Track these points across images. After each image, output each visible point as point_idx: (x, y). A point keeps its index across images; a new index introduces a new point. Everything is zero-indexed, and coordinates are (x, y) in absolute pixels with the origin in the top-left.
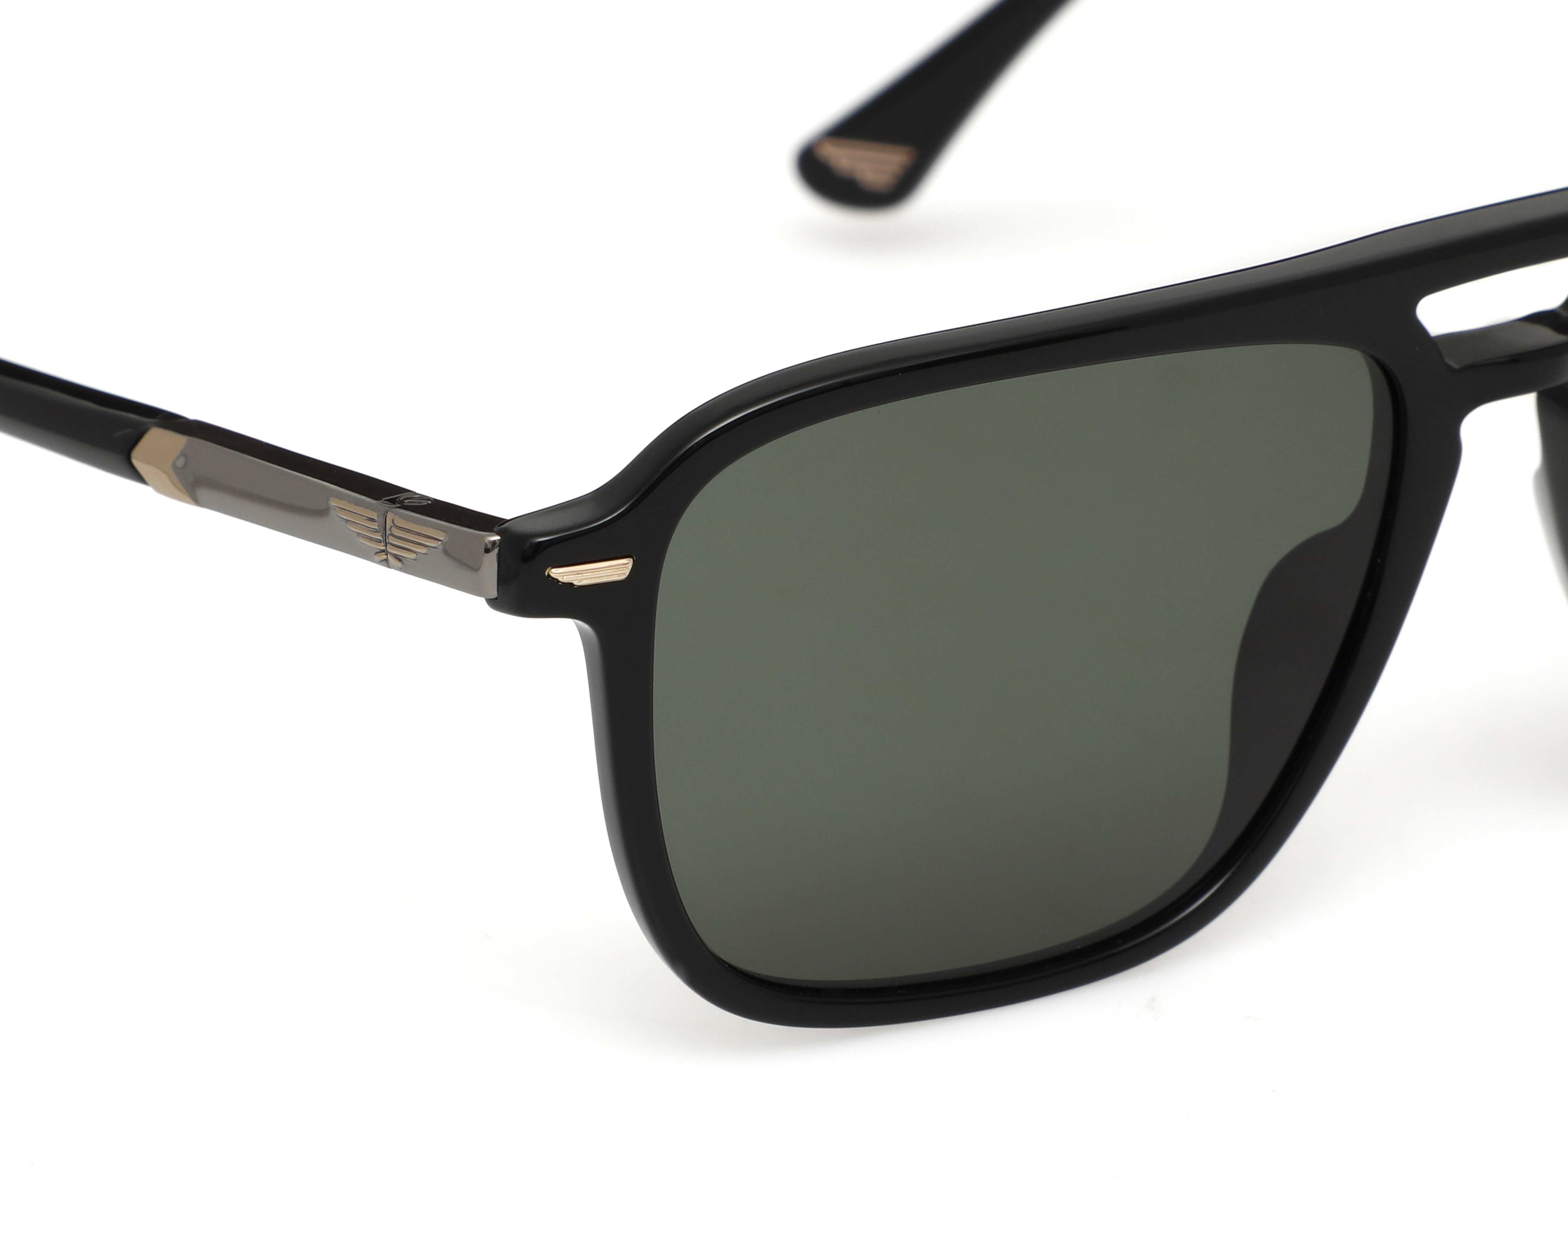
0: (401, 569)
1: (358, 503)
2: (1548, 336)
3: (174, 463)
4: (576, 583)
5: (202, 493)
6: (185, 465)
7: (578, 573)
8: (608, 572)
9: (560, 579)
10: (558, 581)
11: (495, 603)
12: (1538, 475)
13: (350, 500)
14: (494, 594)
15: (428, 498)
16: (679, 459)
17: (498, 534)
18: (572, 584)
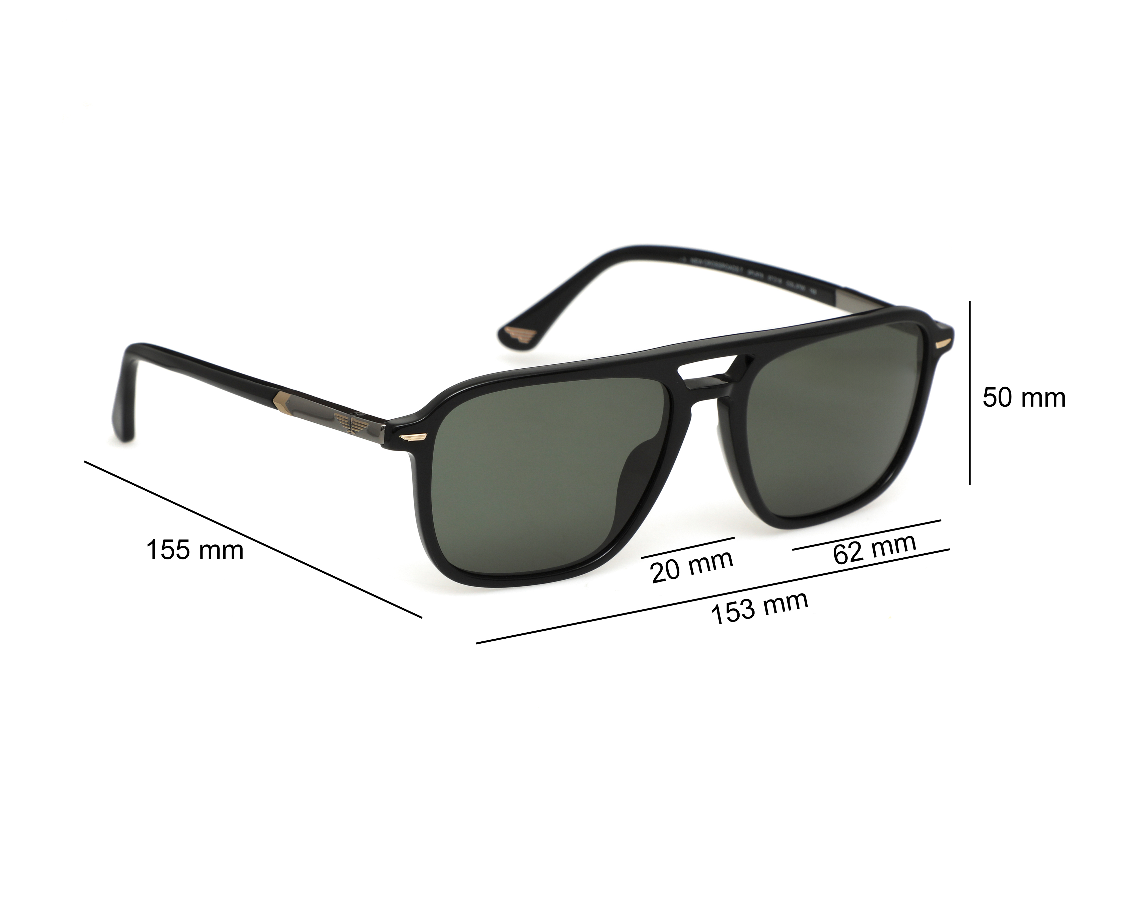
0: (355, 435)
1: (343, 415)
2: (719, 382)
3: (287, 402)
4: (408, 440)
5: (294, 413)
6: (289, 403)
7: (409, 437)
8: (419, 437)
9: (404, 439)
10: (403, 439)
11: (383, 446)
12: (717, 427)
13: (340, 414)
14: (383, 443)
15: (364, 414)
16: (442, 403)
17: (385, 424)
18: (407, 441)
